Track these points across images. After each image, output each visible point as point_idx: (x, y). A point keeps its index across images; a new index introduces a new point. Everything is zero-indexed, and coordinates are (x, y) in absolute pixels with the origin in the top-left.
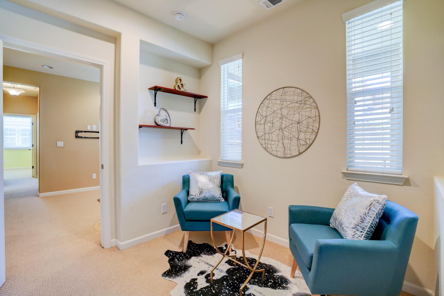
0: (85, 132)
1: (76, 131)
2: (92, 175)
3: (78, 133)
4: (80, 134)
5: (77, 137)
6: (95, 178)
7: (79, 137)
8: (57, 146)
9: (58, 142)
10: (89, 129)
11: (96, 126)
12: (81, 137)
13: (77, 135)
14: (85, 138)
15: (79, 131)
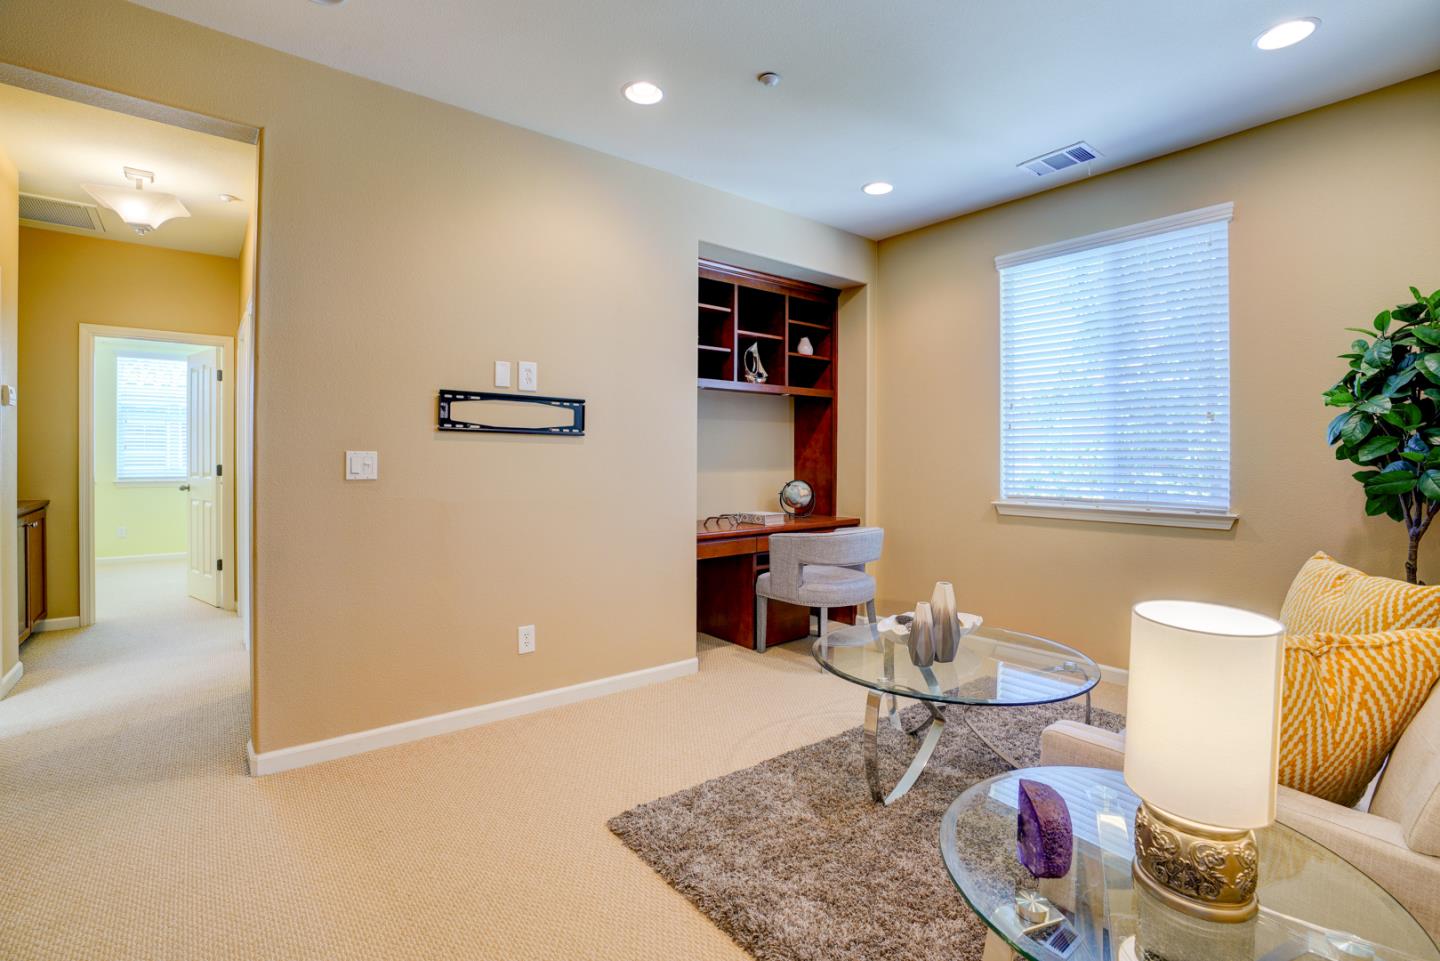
0: (485, 396)
1: (443, 392)
2: (517, 631)
3: (449, 401)
4: (459, 411)
5: (445, 424)
6: (531, 648)
7: (454, 423)
8: (348, 477)
9: (350, 454)
10: (503, 382)
11: (533, 366)
12: (466, 427)
13: (444, 415)
14: (485, 429)
15: (454, 393)
